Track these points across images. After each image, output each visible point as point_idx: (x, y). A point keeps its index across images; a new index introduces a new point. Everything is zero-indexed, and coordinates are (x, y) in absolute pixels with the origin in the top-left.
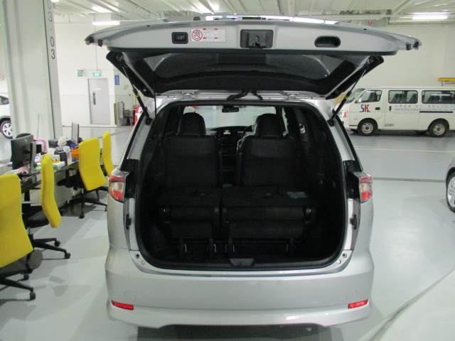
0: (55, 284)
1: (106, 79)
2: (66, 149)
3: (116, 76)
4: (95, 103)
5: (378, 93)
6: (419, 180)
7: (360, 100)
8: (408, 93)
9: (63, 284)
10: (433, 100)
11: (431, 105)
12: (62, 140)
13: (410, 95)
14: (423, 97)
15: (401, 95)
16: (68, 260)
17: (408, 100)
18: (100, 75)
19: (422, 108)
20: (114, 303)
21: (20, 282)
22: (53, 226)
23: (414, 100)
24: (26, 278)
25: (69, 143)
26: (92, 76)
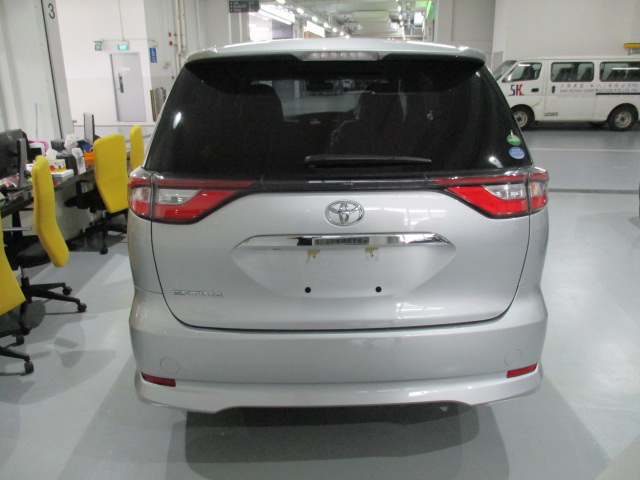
0: (63, 350)
1: (137, 54)
2: (77, 152)
3: (151, 50)
4: (122, 91)
5: (535, 67)
6: (596, 191)
7: (509, 78)
8: (581, 66)
9: (75, 349)
10: (616, 76)
11: (614, 83)
12: (70, 140)
13: (582, 69)
14: (602, 72)
15: (569, 70)
16: (83, 314)
17: (579, 77)
18: (128, 48)
19: (599, 88)
20: (146, 377)
21: (11, 348)
22: (57, 265)
23: (588, 76)
24: (20, 342)
25: (82, 144)
26: (115, 50)
